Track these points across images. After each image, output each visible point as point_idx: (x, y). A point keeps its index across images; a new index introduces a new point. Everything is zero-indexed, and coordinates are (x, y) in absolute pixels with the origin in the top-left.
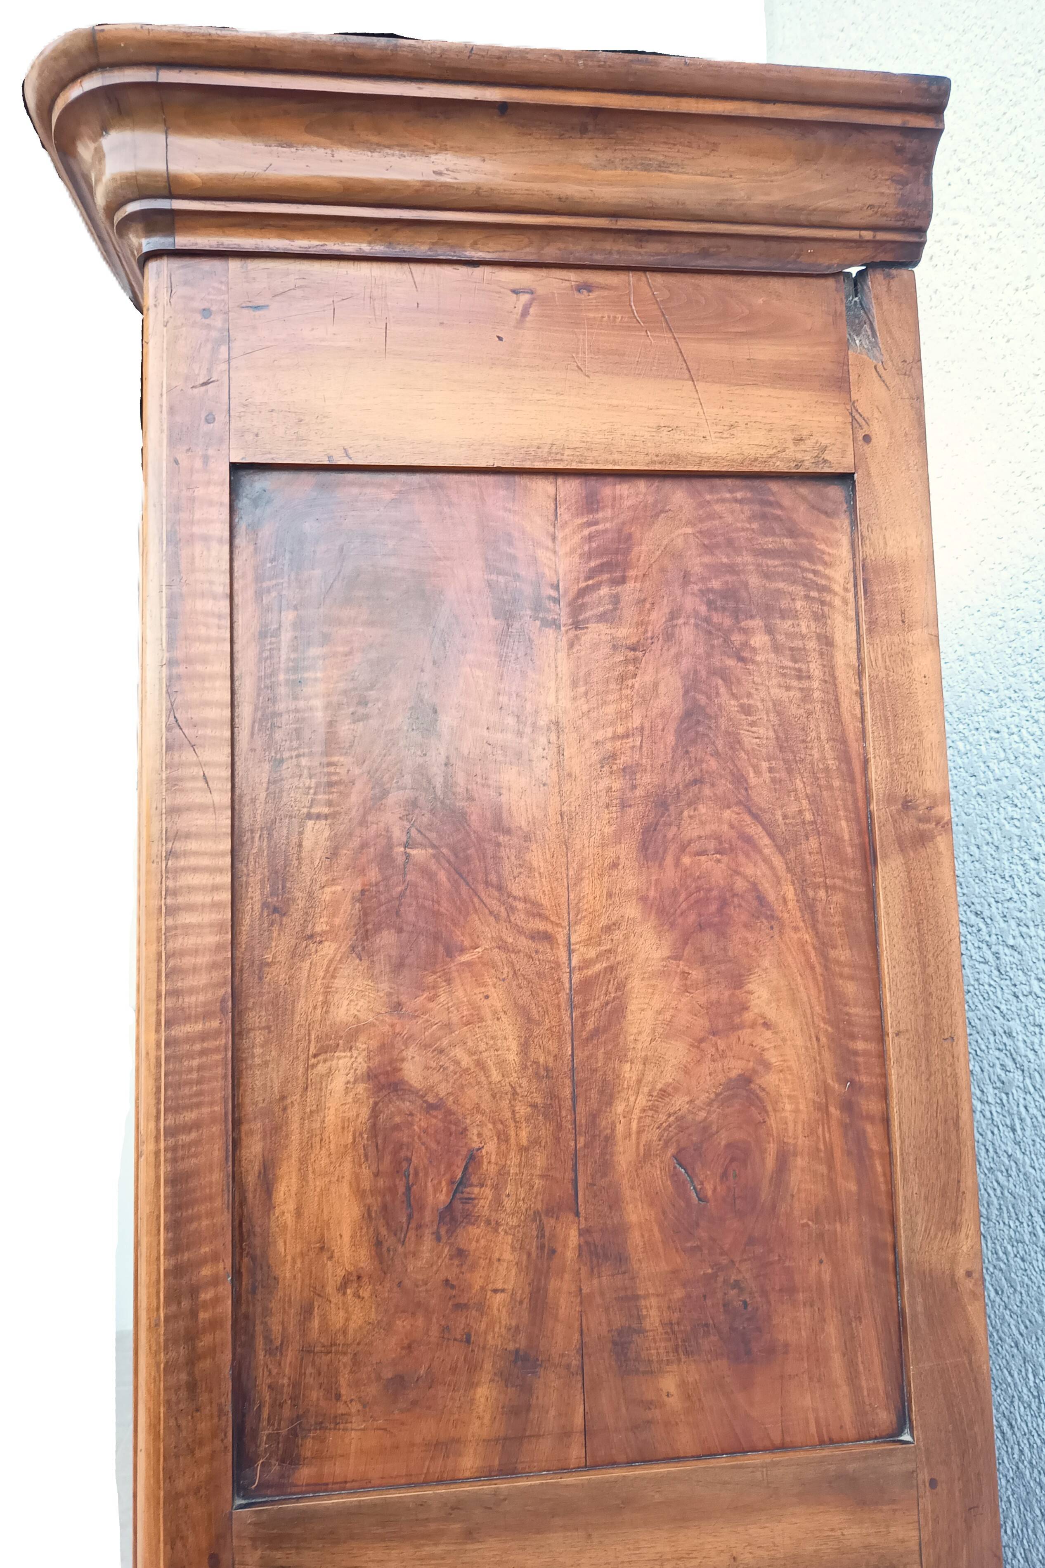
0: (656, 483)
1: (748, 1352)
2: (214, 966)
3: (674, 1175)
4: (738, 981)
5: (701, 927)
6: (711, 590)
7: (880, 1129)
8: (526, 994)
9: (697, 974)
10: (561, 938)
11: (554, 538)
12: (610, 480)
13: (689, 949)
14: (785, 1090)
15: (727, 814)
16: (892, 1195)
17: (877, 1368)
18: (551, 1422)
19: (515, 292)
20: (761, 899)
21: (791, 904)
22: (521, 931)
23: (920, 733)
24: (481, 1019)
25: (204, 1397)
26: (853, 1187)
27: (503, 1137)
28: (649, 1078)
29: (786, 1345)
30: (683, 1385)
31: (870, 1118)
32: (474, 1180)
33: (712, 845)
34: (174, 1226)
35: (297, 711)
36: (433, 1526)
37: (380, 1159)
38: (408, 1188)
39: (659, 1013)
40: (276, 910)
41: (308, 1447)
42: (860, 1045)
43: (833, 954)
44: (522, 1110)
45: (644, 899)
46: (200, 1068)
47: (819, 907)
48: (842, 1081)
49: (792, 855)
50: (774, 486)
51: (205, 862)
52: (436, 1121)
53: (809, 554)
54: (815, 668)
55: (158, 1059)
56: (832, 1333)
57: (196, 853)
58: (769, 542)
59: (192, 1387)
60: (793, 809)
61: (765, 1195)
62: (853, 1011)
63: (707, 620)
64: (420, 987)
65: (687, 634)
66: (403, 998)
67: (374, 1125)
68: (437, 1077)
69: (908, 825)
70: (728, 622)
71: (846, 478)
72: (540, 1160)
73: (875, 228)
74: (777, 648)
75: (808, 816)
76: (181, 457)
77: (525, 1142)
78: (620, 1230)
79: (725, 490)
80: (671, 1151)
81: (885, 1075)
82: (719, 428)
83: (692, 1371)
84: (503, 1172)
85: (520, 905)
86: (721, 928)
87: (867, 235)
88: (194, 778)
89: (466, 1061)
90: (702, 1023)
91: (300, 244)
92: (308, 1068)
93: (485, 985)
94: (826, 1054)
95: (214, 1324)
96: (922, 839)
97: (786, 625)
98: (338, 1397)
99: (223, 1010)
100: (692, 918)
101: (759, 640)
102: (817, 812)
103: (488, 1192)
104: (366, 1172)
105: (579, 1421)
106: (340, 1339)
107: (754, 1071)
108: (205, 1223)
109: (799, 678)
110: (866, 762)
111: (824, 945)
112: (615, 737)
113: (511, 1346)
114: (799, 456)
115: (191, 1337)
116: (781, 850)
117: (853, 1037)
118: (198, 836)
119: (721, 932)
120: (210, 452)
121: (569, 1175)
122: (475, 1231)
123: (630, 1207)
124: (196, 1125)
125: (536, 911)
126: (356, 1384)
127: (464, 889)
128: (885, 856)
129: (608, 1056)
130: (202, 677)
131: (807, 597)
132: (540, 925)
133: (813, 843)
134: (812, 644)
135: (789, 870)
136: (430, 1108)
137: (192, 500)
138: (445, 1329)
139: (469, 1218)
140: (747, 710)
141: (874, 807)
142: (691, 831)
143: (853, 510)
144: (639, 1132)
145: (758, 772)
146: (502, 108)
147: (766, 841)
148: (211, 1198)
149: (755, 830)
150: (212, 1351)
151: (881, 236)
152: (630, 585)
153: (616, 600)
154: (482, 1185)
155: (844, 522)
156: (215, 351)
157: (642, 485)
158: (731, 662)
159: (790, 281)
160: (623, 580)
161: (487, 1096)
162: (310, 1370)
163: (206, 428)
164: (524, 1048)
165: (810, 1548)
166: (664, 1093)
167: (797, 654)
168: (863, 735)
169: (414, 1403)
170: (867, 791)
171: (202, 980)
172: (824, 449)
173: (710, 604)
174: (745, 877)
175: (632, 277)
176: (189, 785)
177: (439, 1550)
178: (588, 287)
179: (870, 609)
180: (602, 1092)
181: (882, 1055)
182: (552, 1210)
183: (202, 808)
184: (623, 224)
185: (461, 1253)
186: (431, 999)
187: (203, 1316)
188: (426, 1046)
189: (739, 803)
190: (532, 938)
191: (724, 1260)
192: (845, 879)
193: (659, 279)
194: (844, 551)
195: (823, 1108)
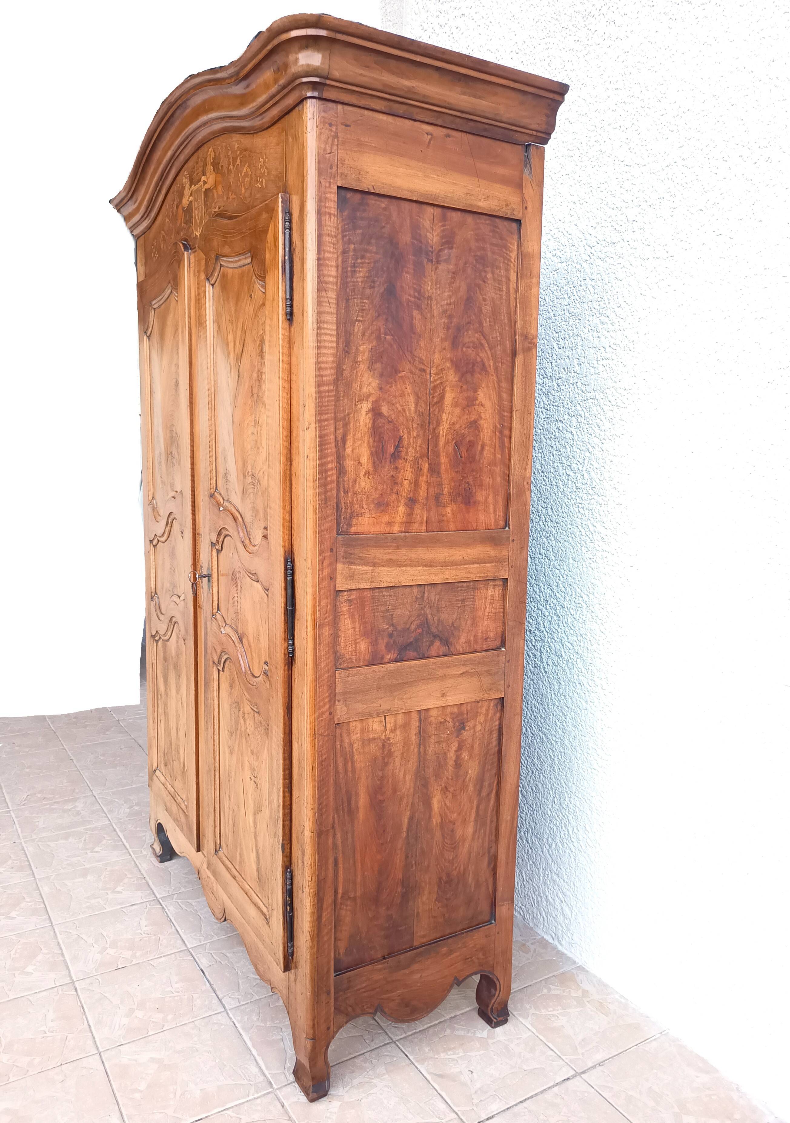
0: (463, 214)
1: (469, 502)
2: (332, 368)
3: (454, 449)
4: (475, 391)
5: (467, 372)
6: (477, 256)
7: (508, 440)
8: (417, 388)
9: (464, 387)
10: (428, 372)
11: (433, 230)
12: (450, 210)
13: (463, 379)
14: (485, 426)
15: (476, 335)
16: (510, 460)
17: (501, 509)
18: (418, 519)
19: (427, 134)
20: (484, 365)
21: (492, 367)
22: (416, 368)
23: (532, 314)
24: (404, 396)
25: (329, 503)
26: (500, 456)
27: (409, 434)
28: (449, 419)
29: (479, 501)
30: (452, 510)
31: (506, 436)
32: (401, 446)
33: (471, 345)
34: (320, 451)
35: (354, 282)
36: (389, 544)
37: (375, 437)
38: (383, 446)
39: (454, 398)
40: (347, 352)
41: (354, 521)
42: (506, 414)
43: (501, 384)
44: (415, 426)
45: (452, 361)
46: (328, 401)
47: (499, 368)
48: (500, 424)
49: (493, 351)
50: (497, 220)
51: (329, 332)
52: (391, 426)
53: (505, 247)
54: (504, 288)
55: (316, 397)
56: (491, 499)
57: (326, 329)
58: (494, 241)
59: (326, 500)
60: (495, 336)
61: (477, 457)
62: (505, 403)
63: (475, 266)
64: (388, 383)
65: (469, 271)
66: (383, 386)
67: (374, 426)
68: (392, 412)
69: (526, 344)
70: (481, 268)
71: (518, 222)
72: (419, 441)
73: (537, 131)
74: (494, 279)
75: (499, 338)
76: (322, 181)
77: (415, 435)
78: (439, 464)
79: (483, 219)
80: (454, 442)
81: (511, 424)
82: (484, 197)
83: (454, 507)
84: (409, 444)
85: (417, 359)
86: (472, 372)
87: (535, 133)
88: (326, 302)
89: (400, 408)
90: (465, 402)
91: (363, 102)
92: (356, 405)
93: (405, 384)
94: (497, 416)
95: (332, 482)
96: (529, 349)
97: (497, 271)
98: (363, 507)
99: (334, 382)
100: (465, 369)
101: (489, 276)
102: (501, 338)
103: (405, 450)
104: (371, 441)
105: (425, 519)
106: (364, 490)
107: (478, 419)
108: (329, 451)
109: (500, 290)
110: (515, 322)
111: (499, 381)
112: (447, 304)
113: (409, 496)
114: (507, 211)
115: (325, 485)
116: (491, 349)
117: (504, 411)
118: (327, 323)
119: (472, 375)
120: (332, 181)
121: (427, 447)
122: (401, 461)
123: (442, 458)
124: (326, 420)
125: (421, 361)
126: (367, 504)
127: (401, 351)
128: (519, 354)
129: (439, 411)
130: (327, 266)
131: (504, 262)
132: (422, 367)
133: (499, 348)
134: (504, 280)
135: (492, 356)
136: (390, 422)
137: (326, 198)
138: (392, 490)
139: (399, 457)
140: (484, 300)
141: (517, 337)
142: (466, 340)
143: (519, 232)
144: (446, 435)
145: (486, 322)
146: (438, 69)
147: (487, 345)
148: (331, 443)
149: (484, 342)
150: (331, 489)
151: (539, 134)
152: (454, 250)
153: (449, 255)
154: (403, 447)
155: (516, 237)
156: (333, 141)
157: (459, 213)
158: (481, 282)
159: (508, 144)
160: (452, 248)
161: (405, 420)
162: (355, 499)
163: (330, 171)
164: (417, 405)
165: (482, 556)
166: (453, 424)
167: (500, 282)
168: (516, 314)
169: (383, 511)
170: (515, 332)
171: (328, 372)
172: (514, 210)
173: (476, 260)
174: (480, 357)
175: (463, 134)
176: (324, 304)
177: (390, 551)
178: (448, 136)
179: (522, 270)
180: (437, 422)
181: (511, 417)
182: (422, 457)
183: (328, 313)
184: (464, 115)
185: (397, 468)
186: (390, 387)
187: (329, 479)
188: (389, 402)
189: (480, 332)
190: (420, 370)
191: (465, 475)
192: (507, 360)
193: (471, 137)
194: (515, 247)
195: (494, 432)
